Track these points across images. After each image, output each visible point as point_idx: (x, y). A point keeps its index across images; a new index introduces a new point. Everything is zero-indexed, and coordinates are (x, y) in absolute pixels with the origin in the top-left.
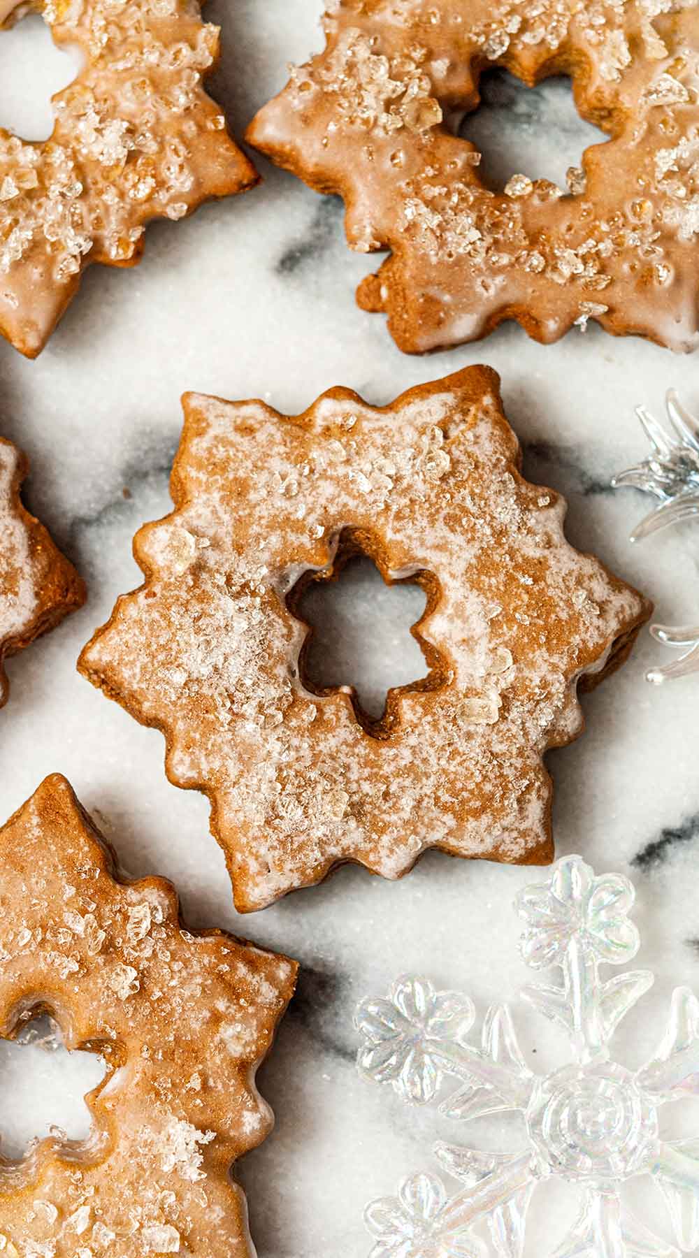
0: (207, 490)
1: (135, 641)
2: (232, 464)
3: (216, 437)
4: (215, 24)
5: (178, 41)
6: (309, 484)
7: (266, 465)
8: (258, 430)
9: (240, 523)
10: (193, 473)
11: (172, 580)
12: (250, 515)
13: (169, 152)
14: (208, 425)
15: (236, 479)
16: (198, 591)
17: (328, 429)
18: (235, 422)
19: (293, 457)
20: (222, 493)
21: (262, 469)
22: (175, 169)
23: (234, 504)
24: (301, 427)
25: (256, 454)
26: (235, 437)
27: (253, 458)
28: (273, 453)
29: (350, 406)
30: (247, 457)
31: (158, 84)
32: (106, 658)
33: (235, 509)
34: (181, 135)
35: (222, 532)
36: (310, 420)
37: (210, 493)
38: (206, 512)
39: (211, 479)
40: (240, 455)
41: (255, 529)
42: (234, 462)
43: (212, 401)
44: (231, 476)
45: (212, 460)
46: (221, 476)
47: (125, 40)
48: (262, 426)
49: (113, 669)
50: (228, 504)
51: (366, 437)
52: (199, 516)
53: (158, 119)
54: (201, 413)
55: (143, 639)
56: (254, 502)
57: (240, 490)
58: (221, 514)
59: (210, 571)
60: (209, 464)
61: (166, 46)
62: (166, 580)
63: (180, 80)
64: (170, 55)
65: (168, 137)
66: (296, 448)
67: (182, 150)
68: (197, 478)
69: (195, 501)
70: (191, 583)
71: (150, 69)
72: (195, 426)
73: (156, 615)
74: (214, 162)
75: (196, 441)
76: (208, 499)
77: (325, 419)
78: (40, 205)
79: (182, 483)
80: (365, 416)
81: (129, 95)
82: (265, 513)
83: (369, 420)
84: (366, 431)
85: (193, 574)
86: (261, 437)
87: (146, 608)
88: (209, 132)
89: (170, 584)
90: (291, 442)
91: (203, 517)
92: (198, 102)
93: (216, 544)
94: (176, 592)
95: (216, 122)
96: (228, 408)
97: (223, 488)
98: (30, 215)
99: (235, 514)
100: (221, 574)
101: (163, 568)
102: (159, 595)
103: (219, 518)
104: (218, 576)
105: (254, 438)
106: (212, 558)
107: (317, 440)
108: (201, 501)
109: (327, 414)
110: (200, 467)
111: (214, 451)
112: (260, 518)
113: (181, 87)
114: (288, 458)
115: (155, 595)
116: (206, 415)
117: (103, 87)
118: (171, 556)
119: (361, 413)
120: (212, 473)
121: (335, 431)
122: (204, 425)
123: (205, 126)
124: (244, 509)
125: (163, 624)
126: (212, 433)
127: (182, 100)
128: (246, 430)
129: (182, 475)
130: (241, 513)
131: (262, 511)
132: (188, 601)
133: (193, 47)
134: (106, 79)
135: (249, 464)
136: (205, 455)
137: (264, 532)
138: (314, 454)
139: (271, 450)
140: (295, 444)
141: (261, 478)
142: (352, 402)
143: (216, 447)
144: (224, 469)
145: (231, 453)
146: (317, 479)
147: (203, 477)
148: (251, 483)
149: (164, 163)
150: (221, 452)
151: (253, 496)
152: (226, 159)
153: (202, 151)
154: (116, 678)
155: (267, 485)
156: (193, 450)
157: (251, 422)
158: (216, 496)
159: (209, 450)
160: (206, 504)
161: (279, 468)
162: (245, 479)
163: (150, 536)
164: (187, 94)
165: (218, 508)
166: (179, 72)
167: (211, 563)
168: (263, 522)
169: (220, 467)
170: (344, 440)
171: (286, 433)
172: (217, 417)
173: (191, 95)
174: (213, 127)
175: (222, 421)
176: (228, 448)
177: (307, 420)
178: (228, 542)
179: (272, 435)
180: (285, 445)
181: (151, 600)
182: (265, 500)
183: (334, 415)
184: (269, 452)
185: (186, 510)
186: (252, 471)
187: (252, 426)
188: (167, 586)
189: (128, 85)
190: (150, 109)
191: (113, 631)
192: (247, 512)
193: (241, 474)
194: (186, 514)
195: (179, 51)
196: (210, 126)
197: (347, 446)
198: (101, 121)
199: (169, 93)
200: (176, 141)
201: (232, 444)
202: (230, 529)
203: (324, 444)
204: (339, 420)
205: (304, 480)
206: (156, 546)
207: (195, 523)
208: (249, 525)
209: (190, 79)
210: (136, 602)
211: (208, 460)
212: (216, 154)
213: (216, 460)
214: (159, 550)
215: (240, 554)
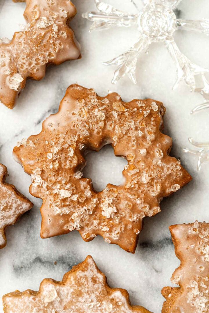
0: (71, 287)
1: (20, 307)
2: (83, 286)
3: (86, 275)
4: (161, 209)
5: (148, 204)
6: (96, 309)
7: (91, 294)
8: (97, 283)
9: (71, 302)
10: (72, 279)
11: (42, 300)
12: (75, 302)
13: (119, 227)
14: (87, 270)
15: (80, 291)
16: (45, 309)
17: (113, 299)
18: (94, 276)
19: (98, 298)
20: (74, 291)
21: (89, 294)
22: (117, 232)
23: (74, 296)
24: (107, 292)
25: (90, 289)
26: (90, 280)
27: (89, 289)
28: (95, 293)
29: (123, 299)
30: (88, 288)
31: (134, 209)
32: (10, 303)
33: (73, 298)
34: (126, 226)
35: (65, 300)
36: (111, 293)
37: (71, 288)
38: (66, 292)
39: (74, 285)
40: (87, 286)
41: (73, 307)
42: (84, 286)
43: (94, 264)
44: (80, 289)
45: (79, 280)
46: (78, 287)
47: (137, 191)
48: (99, 283)
49: (9, 307)
50: (73, 295)
51: (120, 311)
52: (63, 291)
53: (125, 217)
54: (88, 265)
55: (22, 308)
56: (79, 300)
57: (79, 294)
58: (69, 296)
59: (53, 307)
60: (78, 281)
61: (144, 202)
62: (41, 299)
63: (139, 213)
64: (143, 206)
65: (123, 223)
66: (101, 297)
67: (123, 229)
68: (72, 281)
69: (66, 286)
70: (46, 306)
71: (135, 203)
72: (84, 267)
73: (30, 305)
74: (127, 239)
75: (80, 271)
76: (69, 289)
77: (115, 296)
78: (78, 207)
79: (67, 278)
80: (124, 305)
81: (125, 204)
82: (79, 306)
83: (124, 307)
84: (121, 309)
85: (49, 304)
86: (96, 286)
87: (30, 302)
88: (133, 232)
89: (41, 301)
90: (102, 294)
91: (64, 292)
92: (138, 223)
93: (61, 302)
94: (40, 304)
95: (137, 231)
96: (96, 270)
97: (75, 290)
98: (74, 207)
99: (72, 299)
100: (55, 310)
101: (43, 295)
102: (36, 301)
103: (67, 296)
104: (54, 310)
105: (94, 284)
106: (57, 304)
107: (108, 300)
108: (67, 288)
109: (117, 296)
110: (75, 279)
111: (82, 279)
112: (77, 306)
113: (138, 215)
114: (97, 298)
115: (35, 300)
116: (89, 267)
117: (121, 196)
118: (48, 294)
119: (125, 303)
120: (76, 284)
121: (114, 302)
122: (86, 269)
123: (134, 229)
124: (75, 300)
125: (30, 309)
126: (86, 273)
127: (135, 218)
128: (94, 280)
129: (69, 277)
130: (74, 300)
131: (79, 304)
132: (41, 309)
133: (150, 209)
134: (124, 195)
135: (86, 290)
136: (79, 277)
137: (75, 310)
138: (104, 303)
139: (95, 291)
140: (102, 295)
141: (86, 296)
142: (125, 298)
143: (83, 278)
144: (80, 286)
145: (85, 283)
146: (99, 310)
147: (73, 282)
148: (83, 295)
149: (116, 228)
150: (83, 280)
151: (80, 299)
152: (130, 241)
153: (127, 234)
154: (8, 310)
155: (86, 299)
156: (78, 273)
157: (97, 279)
158: (72, 290)
159: (81, 277)
160: (68, 290)
161: (93, 298)
162: (82, 293)
163: (48, 284)
164: (137, 218)
165: (70, 294)
166: (141, 211)
167: (55, 305)
168: (77, 307)
169: (79, 284)
170: (114, 306)
171: (103, 291)
172: (91, 270)
173: (138, 219)
174: (135, 232)
175: (91, 272)
176: (86, 281)
177: (111, 292)
178: (64, 304)
179: (99, 288)
180: (100, 293)
181: (33, 301)
182: (82, 303)
183: (118, 298)
184: (94, 292)
185: (62, 286)
186: (86, 292)
187: (97, 281)
188: (40, 301)
189: (127, 202)
190: (125, 213)
191: (18, 299)
192: (75, 301)
193: (83, 291)
194: (61, 287)
195: (146, 207)
196: (135, 231)
197: (113, 308)
198: (112, 203)
199: (134, 214)
200: (123, 226)
201: (88, 281)
202: (68, 301)
203: (109, 302)
204: (118, 300)
205: (96, 307)
206: (47, 288)
207: (61, 292)
208: (73, 305)
209: (142, 215)
210: (29, 297)
211: (78, 279)
212: (129, 238)
213: (80, 281)
214: (46, 290)
215: (64, 309)
